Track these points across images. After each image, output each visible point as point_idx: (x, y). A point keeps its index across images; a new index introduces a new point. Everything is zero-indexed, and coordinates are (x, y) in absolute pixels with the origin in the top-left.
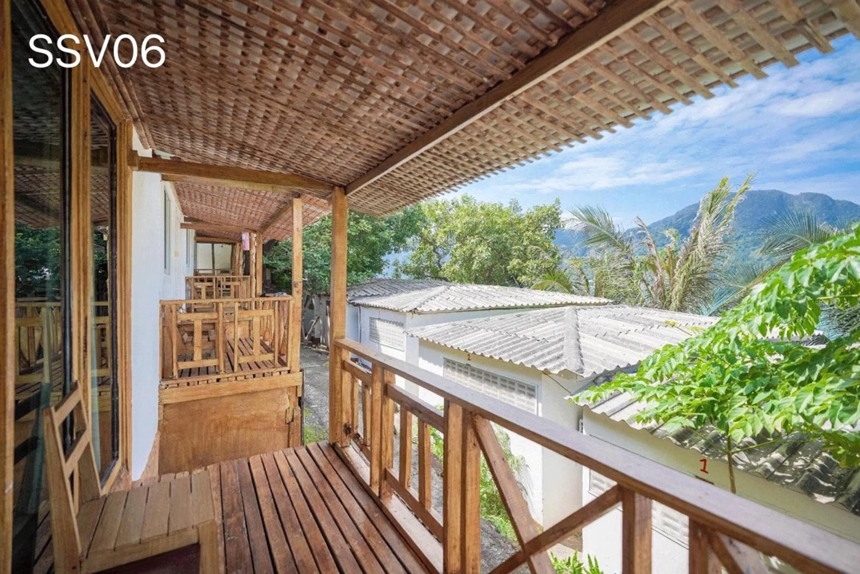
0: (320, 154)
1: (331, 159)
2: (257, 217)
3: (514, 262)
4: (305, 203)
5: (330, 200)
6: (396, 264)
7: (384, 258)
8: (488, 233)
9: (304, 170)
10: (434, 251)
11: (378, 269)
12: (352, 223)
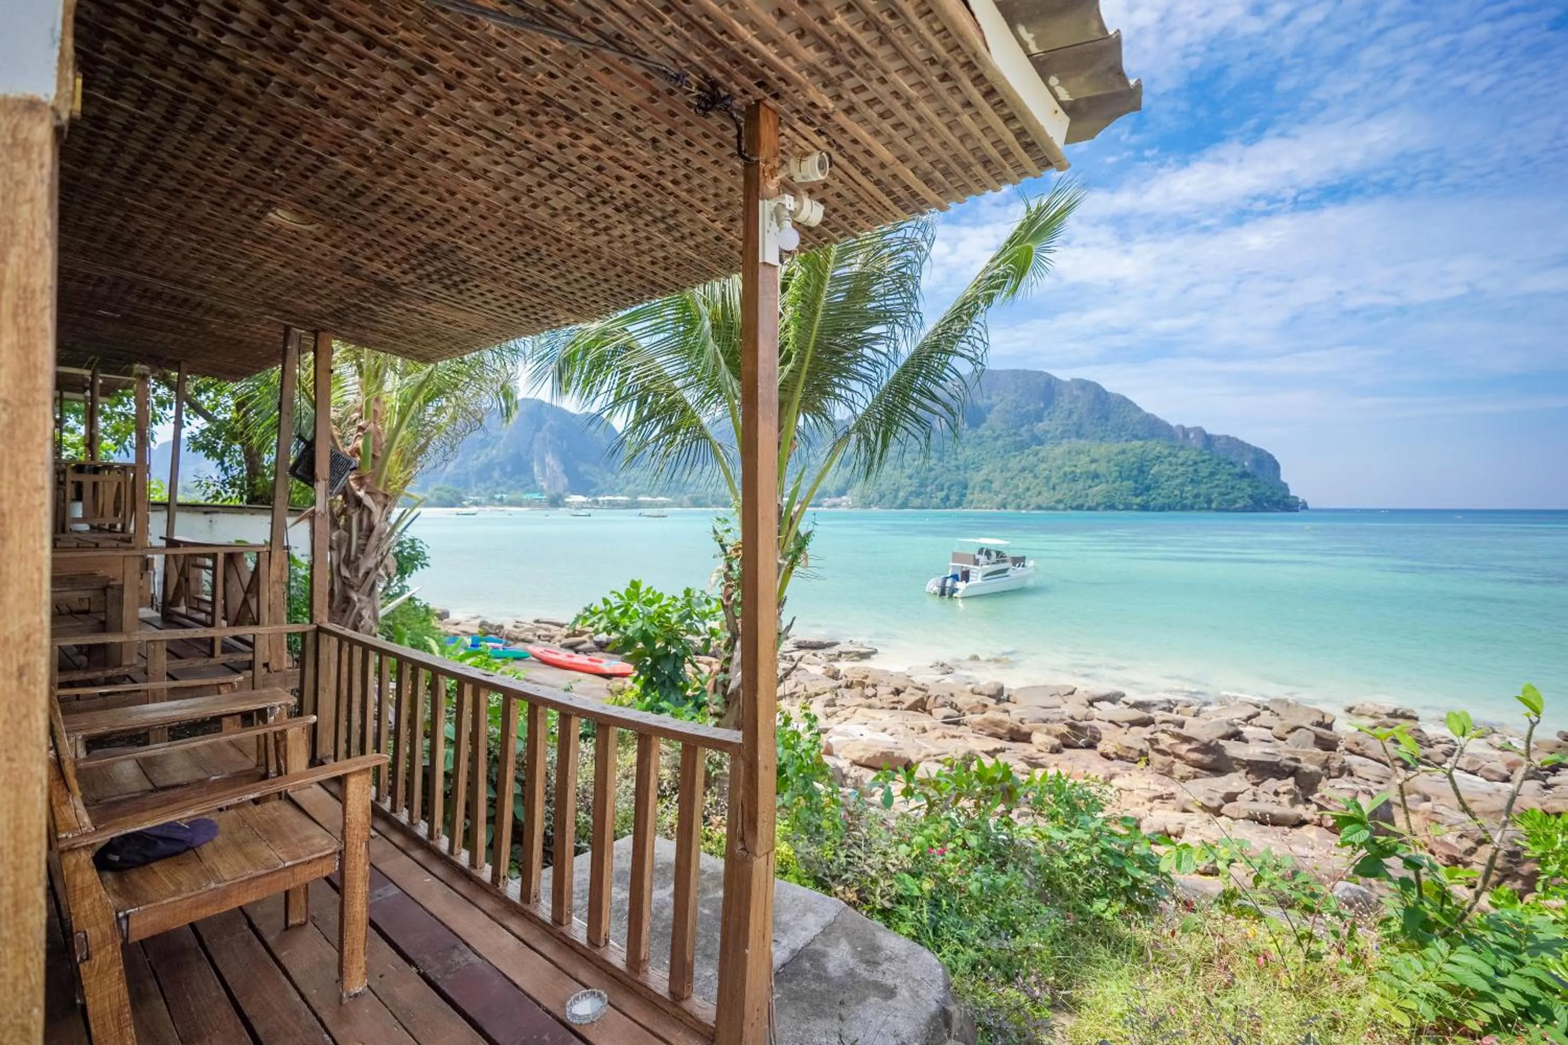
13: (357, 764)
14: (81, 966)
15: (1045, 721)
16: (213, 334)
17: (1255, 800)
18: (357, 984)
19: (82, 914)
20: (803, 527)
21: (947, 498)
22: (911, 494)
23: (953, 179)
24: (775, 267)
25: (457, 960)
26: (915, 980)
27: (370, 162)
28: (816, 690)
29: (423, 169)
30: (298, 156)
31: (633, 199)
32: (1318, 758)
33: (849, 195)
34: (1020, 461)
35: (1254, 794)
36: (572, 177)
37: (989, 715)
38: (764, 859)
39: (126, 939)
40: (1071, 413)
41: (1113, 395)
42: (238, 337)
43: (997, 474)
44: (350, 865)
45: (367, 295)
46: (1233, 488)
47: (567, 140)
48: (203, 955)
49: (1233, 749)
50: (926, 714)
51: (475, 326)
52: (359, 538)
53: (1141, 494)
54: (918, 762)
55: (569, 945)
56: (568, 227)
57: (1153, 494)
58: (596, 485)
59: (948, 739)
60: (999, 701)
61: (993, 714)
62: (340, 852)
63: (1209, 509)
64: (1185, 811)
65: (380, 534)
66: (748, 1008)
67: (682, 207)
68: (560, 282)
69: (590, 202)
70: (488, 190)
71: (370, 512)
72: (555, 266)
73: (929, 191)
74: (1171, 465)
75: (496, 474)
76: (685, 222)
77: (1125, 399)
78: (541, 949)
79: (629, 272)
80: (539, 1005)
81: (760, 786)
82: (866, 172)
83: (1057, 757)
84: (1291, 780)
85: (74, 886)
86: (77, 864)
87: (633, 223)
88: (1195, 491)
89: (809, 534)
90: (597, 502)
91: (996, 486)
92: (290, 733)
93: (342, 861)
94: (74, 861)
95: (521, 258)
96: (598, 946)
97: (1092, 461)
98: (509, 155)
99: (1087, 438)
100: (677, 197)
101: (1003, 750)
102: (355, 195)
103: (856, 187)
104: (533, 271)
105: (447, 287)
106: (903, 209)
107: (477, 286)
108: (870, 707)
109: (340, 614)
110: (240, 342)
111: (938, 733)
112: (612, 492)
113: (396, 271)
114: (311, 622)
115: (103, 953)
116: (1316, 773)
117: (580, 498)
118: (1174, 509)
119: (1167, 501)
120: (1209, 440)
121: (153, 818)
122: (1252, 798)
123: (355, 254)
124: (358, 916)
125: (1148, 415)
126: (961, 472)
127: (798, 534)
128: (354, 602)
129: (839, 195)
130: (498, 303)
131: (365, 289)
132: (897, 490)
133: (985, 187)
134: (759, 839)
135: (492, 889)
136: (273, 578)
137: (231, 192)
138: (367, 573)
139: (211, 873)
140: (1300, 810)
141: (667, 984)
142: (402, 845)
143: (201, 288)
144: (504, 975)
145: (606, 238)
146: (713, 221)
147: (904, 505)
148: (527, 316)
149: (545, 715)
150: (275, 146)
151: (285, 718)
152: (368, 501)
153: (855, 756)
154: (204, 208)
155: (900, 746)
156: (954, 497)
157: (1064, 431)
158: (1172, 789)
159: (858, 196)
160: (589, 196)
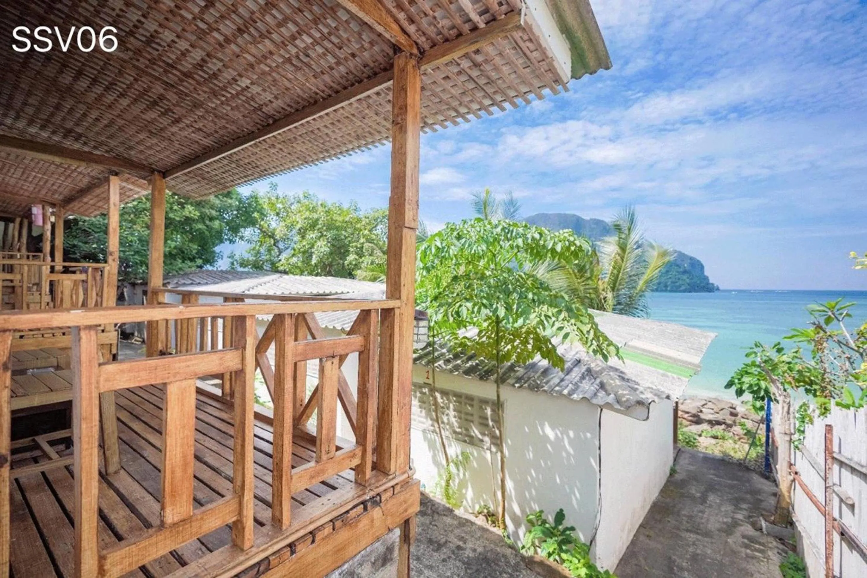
0: (142, 148)
1: (151, 152)
2: (61, 189)
3: (351, 257)
4: (122, 181)
5: (150, 182)
6: (231, 257)
7: (217, 249)
8: (329, 229)
9: (126, 156)
10: (274, 245)
11: (210, 261)
12: (175, 207)
46: (679, 279)
63: (666, 290)
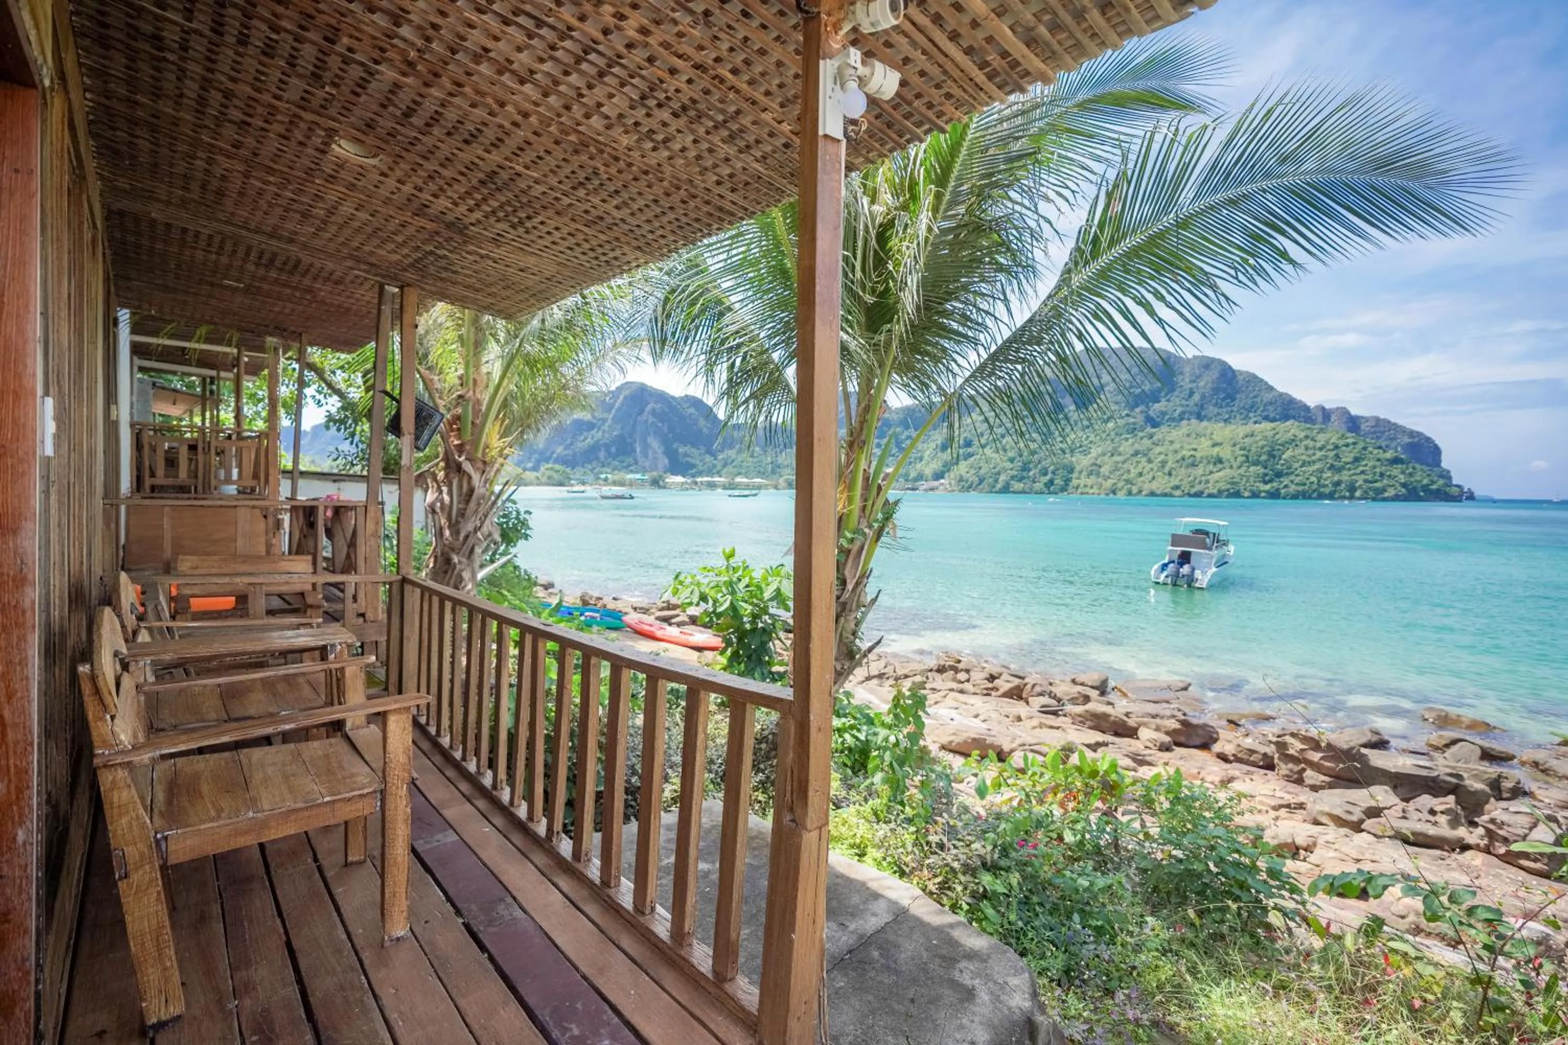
13: (396, 702)
14: (120, 883)
15: (1154, 717)
16: (323, 302)
17: (1404, 818)
18: (399, 929)
19: (119, 832)
20: (892, 494)
21: (1051, 482)
22: (1013, 478)
23: (1063, 35)
24: (839, 141)
25: (501, 913)
26: (995, 983)
27: (414, 69)
28: (906, 671)
29: (469, 74)
30: (345, 67)
31: (691, 99)
32: (1487, 776)
33: (934, 71)
34: (1133, 444)
35: (1404, 811)
36: (623, 73)
37: (1090, 706)
38: (815, 834)
39: (165, 861)
40: (1191, 393)
41: (1241, 373)
42: (346, 305)
43: (1106, 458)
44: (390, 805)
45: (440, 240)
46: (1382, 475)
47: (612, 21)
48: (267, 883)
49: (1377, 759)
50: (1022, 703)
51: (547, 274)
52: (459, 502)
53: (1271, 481)
54: (1012, 751)
55: (614, 908)
56: (625, 141)
57: (1286, 481)
58: (693, 466)
59: (1045, 730)
60: (1103, 693)
61: (1097, 706)
62: (382, 791)
63: (1352, 497)
64: (1317, 823)
65: (479, 500)
66: (794, 1000)
67: (745, 106)
68: (625, 212)
69: (644, 106)
70: (535, 95)
71: (470, 478)
72: (617, 192)
73: (1032, 56)
74: (1307, 448)
75: (602, 455)
76: (749, 125)
77: (1255, 377)
78: (587, 909)
79: (694, 197)
80: (577, 969)
81: (812, 750)
82: (954, 36)
83: (1167, 755)
84: (1451, 799)
85: (112, 803)
86: (113, 781)
87: (693, 131)
88: (1336, 479)
89: (896, 503)
90: (696, 483)
91: (1105, 470)
92: (349, 671)
93: (383, 800)
94: (111, 778)
95: (581, 184)
96: (643, 914)
97: (1214, 445)
98: (553, 48)
99: (1209, 419)
100: (738, 92)
101: (1105, 744)
102: (408, 113)
103: (941, 59)
104: (596, 200)
105: (513, 227)
106: (999, 88)
107: (542, 223)
108: (962, 692)
109: (442, 575)
110: (348, 310)
111: (1035, 722)
112: (710, 473)
113: (463, 209)
114: (398, 573)
115: (141, 872)
116: (1483, 791)
117: (679, 479)
118: (1310, 498)
119: (1300, 488)
120: (1353, 423)
121: (188, 741)
122: (1401, 814)
123: (420, 190)
124: (400, 859)
125: (1281, 395)
126: (1068, 456)
127: (887, 501)
128: (455, 565)
129: (922, 74)
130: (566, 244)
131: (437, 233)
132: (999, 473)
133: (1103, 45)
134: (810, 809)
135: (545, 845)
136: (369, 532)
137: (294, 120)
138: (467, 537)
139: (253, 803)
140: (1462, 832)
141: (710, 962)
142: (467, 793)
143: (291, 241)
144: (546, 934)
145: (666, 153)
146: (779, 123)
147: (1006, 489)
148: (596, 258)
149: (598, 667)
150: (321, 56)
151: (345, 656)
152: (467, 467)
153: (945, 740)
154: (272, 144)
155: (993, 733)
156: (1058, 481)
157: (1184, 413)
158: (1302, 799)
159: (945, 72)
160: (643, 97)
